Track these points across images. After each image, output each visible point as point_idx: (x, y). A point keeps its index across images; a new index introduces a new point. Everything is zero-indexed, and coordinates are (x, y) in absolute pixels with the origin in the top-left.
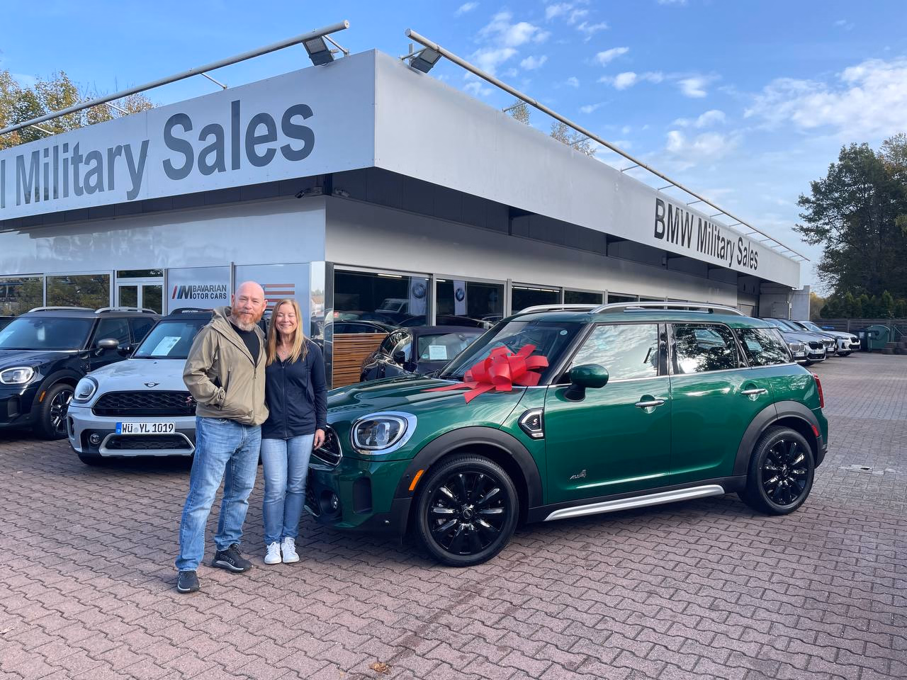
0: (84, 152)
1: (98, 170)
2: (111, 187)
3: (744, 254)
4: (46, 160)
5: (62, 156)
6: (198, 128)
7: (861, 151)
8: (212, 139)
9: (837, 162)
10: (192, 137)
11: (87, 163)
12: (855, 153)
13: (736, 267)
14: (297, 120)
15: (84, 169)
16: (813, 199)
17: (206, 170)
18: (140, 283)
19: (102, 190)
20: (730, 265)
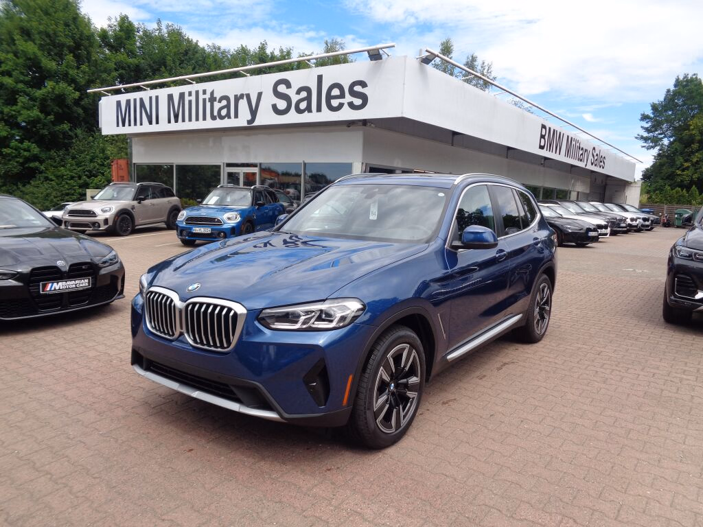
0: (217, 95)
1: (228, 106)
2: (236, 116)
3: (596, 158)
4: (190, 98)
5: (201, 97)
6: (295, 87)
7: (692, 80)
8: (304, 94)
9: (672, 88)
10: (291, 93)
11: (220, 101)
12: (687, 81)
13: (590, 167)
14: (358, 88)
15: (217, 106)
16: (652, 116)
17: (299, 111)
18: (242, 171)
19: (229, 117)
20: (586, 165)
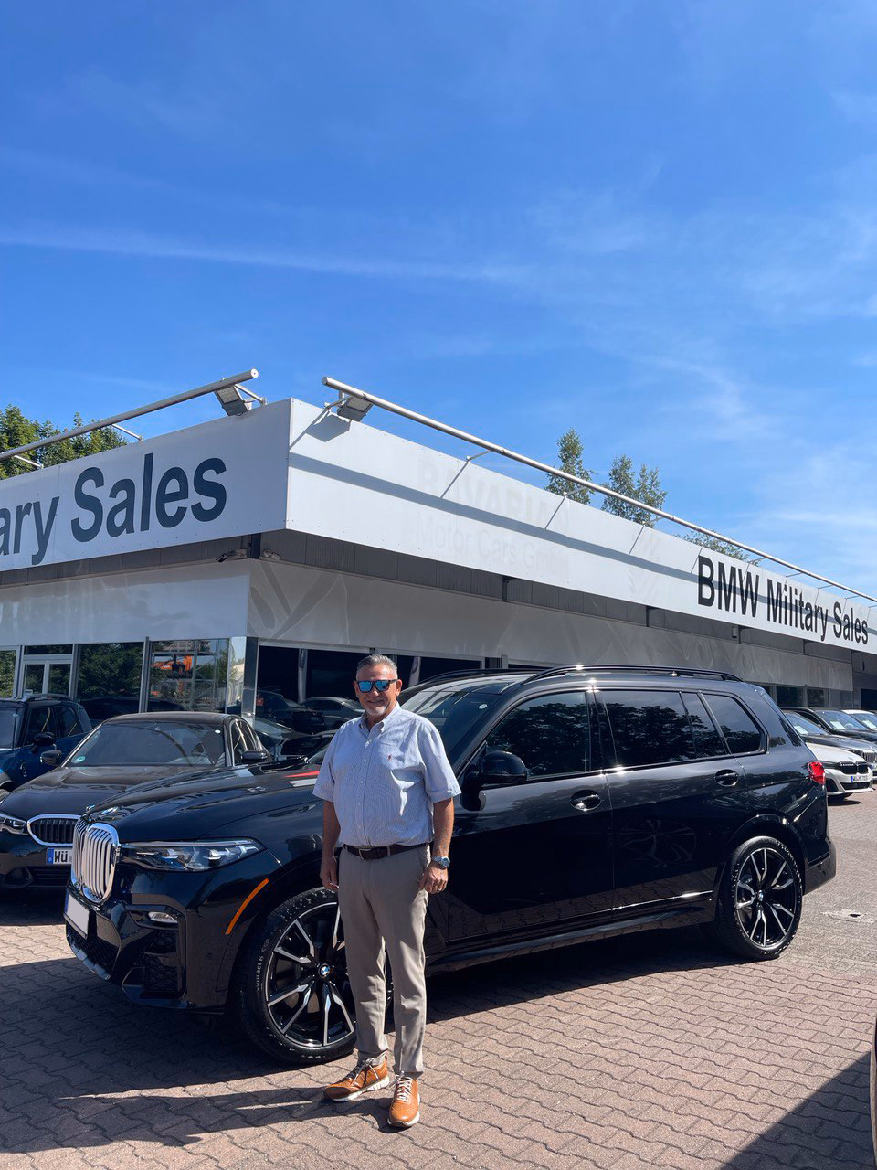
1: (6, 528)
2: (17, 550)
3: (844, 623)
6: (109, 484)
8: (122, 496)
10: (102, 494)
13: (831, 640)
14: (210, 475)
17: (114, 531)
18: (47, 661)
19: (7, 551)
20: (823, 638)
